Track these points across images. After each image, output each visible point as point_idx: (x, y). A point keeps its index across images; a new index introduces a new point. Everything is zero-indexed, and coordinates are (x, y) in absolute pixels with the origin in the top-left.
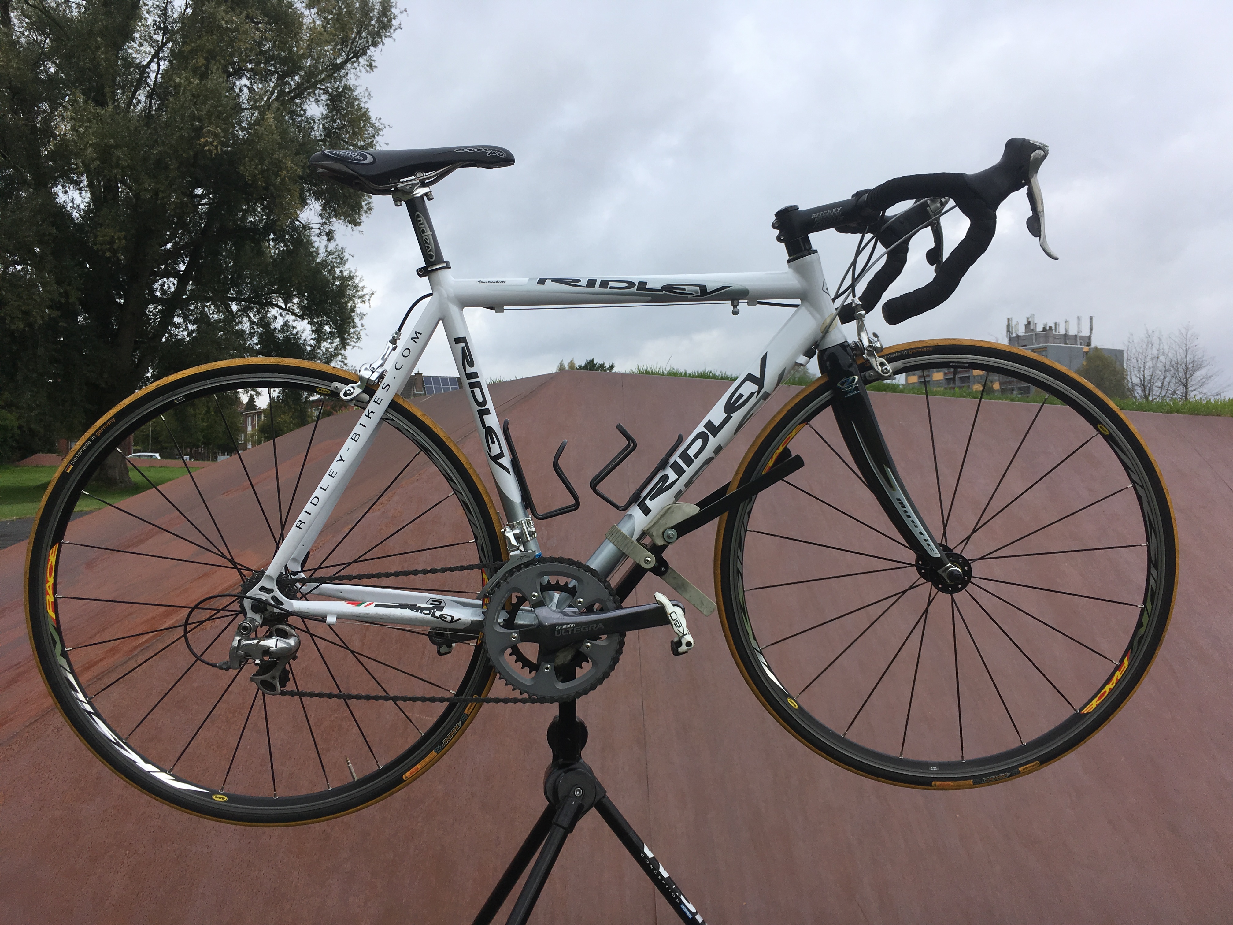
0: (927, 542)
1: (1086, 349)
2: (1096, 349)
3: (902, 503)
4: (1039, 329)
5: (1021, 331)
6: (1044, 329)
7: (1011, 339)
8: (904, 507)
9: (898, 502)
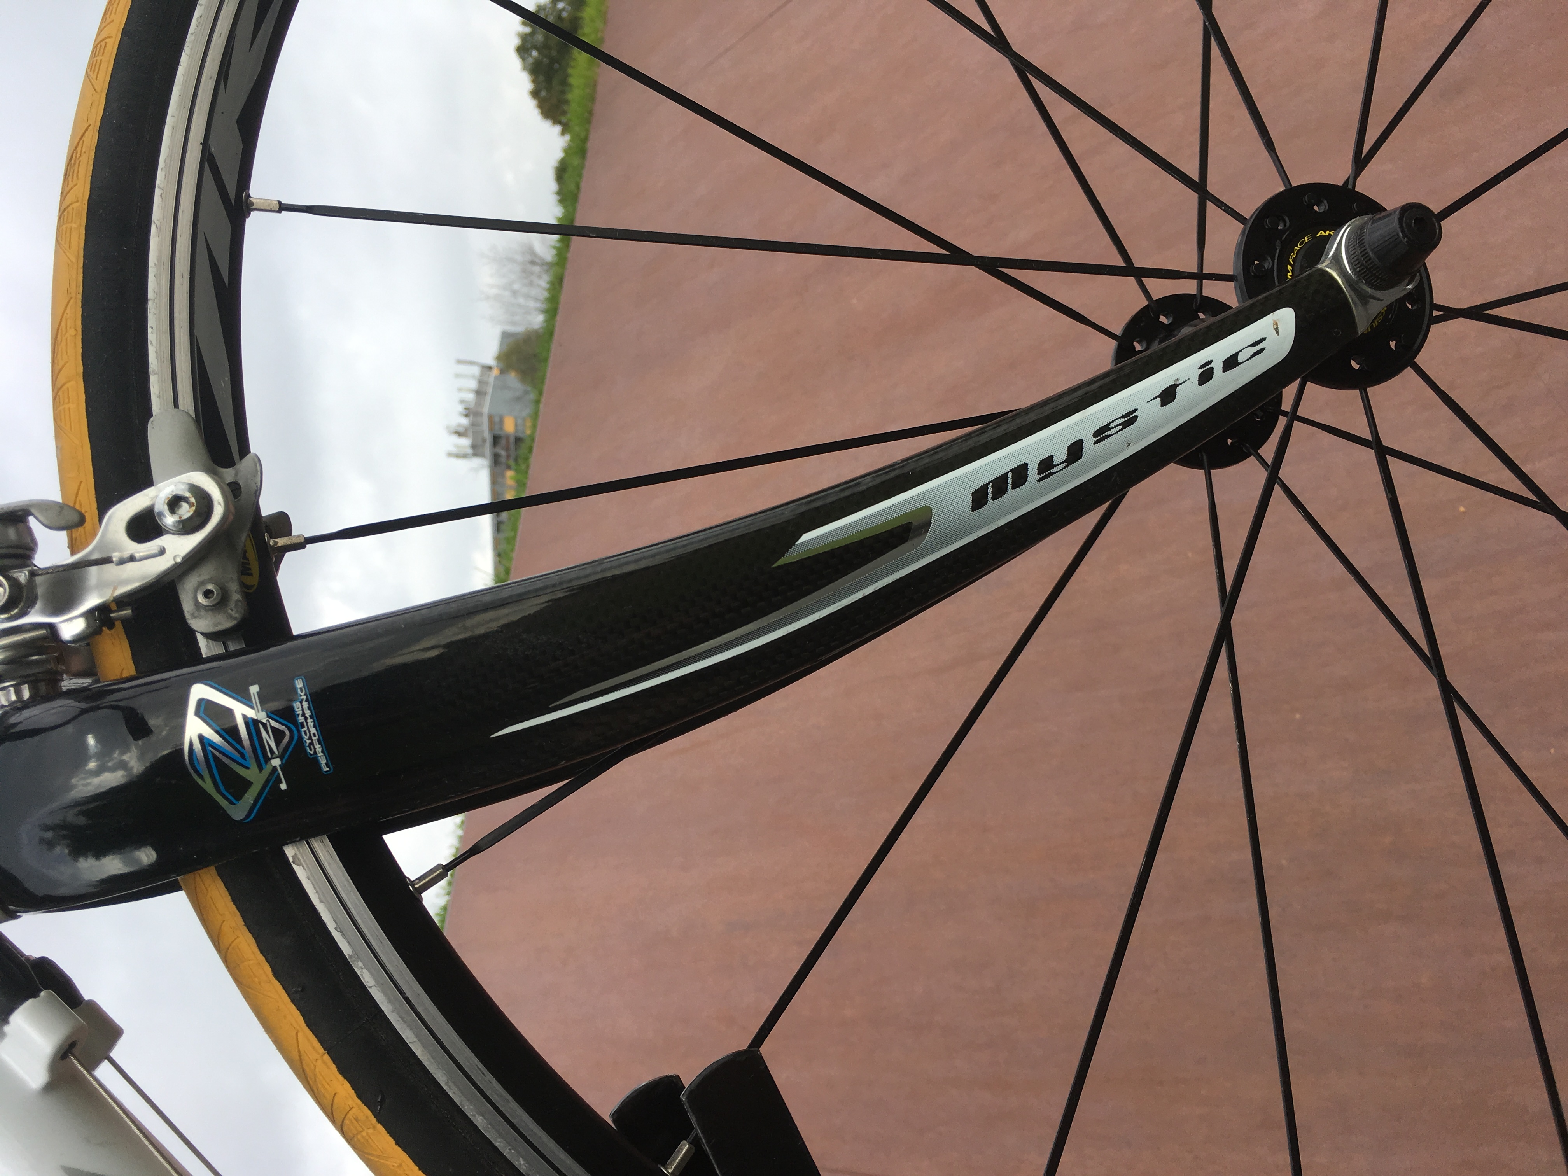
0: (1218, 366)
1: (495, 372)
2: (499, 358)
3: (1000, 486)
4: (465, 421)
5: (465, 442)
6: (467, 416)
7: (475, 455)
8: (1020, 474)
9: (991, 505)
